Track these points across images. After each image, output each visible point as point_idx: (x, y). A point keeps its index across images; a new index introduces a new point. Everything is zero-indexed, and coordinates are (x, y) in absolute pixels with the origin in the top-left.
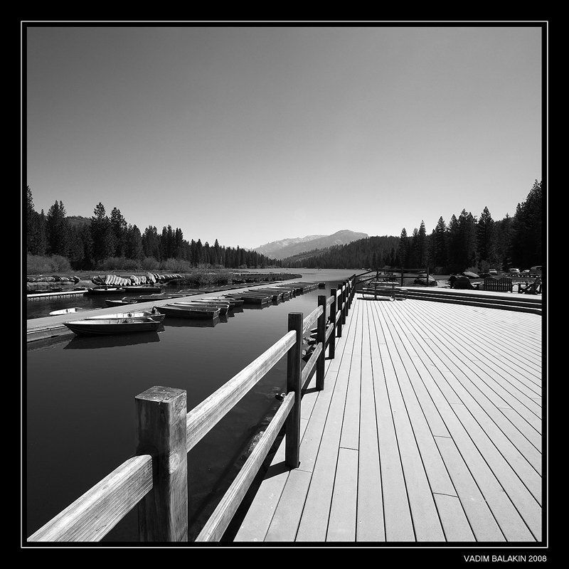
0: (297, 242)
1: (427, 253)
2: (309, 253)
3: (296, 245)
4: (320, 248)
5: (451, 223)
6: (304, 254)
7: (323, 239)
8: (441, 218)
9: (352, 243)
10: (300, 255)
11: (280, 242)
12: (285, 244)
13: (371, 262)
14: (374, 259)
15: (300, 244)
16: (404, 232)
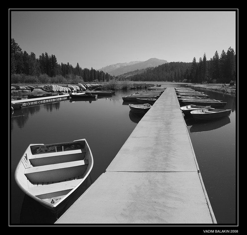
0: (125, 65)
1: (207, 71)
2: (133, 72)
3: (125, 67)
4: (139, 69)
5: (222, 54)
6: (131, 73)
7: (141, 64)
8: (217, 52)
9: (159, 66)
10: (128, 73)
11: (115, 65)
12: (118, 67)
13: (173, 77)
14: (175, 75)
15: (127, 66)
16: (195, 59)
